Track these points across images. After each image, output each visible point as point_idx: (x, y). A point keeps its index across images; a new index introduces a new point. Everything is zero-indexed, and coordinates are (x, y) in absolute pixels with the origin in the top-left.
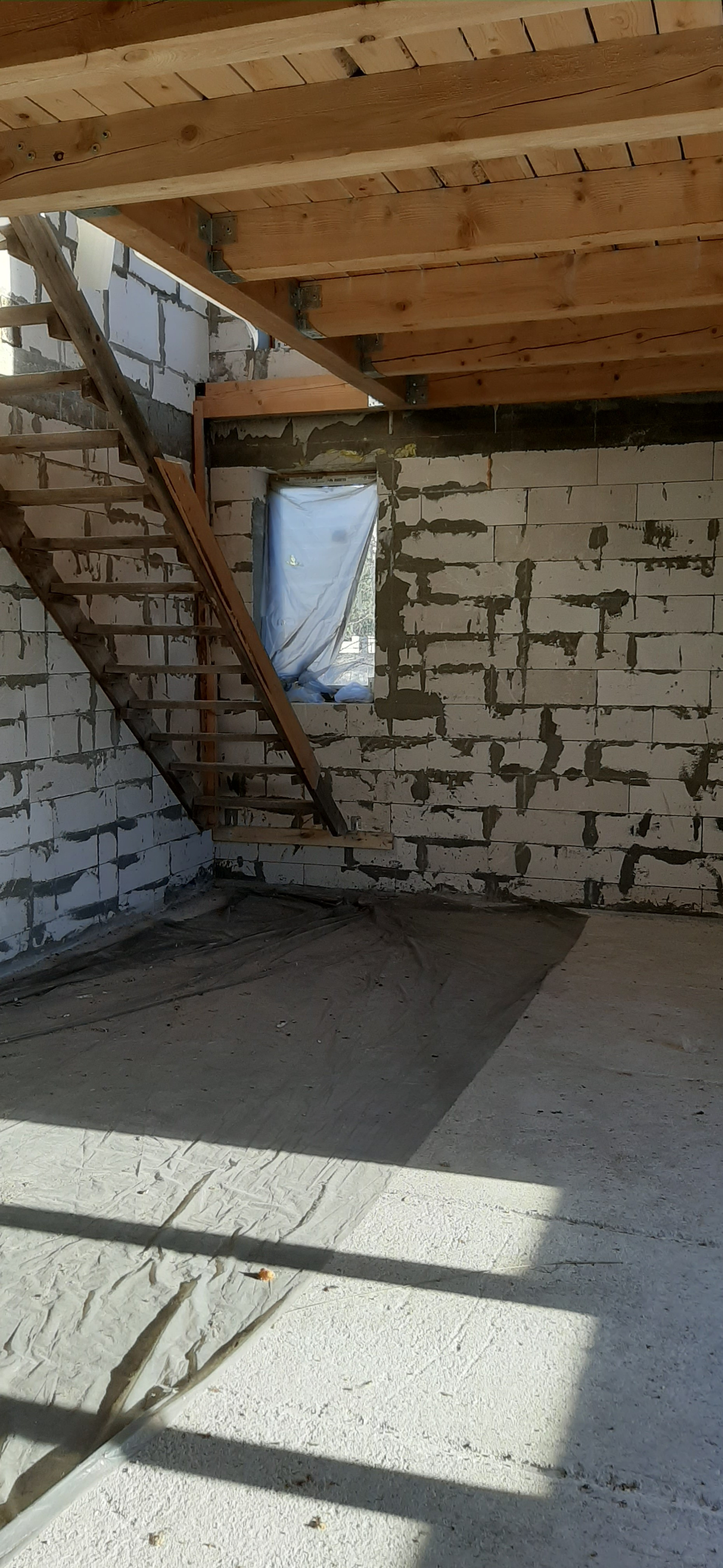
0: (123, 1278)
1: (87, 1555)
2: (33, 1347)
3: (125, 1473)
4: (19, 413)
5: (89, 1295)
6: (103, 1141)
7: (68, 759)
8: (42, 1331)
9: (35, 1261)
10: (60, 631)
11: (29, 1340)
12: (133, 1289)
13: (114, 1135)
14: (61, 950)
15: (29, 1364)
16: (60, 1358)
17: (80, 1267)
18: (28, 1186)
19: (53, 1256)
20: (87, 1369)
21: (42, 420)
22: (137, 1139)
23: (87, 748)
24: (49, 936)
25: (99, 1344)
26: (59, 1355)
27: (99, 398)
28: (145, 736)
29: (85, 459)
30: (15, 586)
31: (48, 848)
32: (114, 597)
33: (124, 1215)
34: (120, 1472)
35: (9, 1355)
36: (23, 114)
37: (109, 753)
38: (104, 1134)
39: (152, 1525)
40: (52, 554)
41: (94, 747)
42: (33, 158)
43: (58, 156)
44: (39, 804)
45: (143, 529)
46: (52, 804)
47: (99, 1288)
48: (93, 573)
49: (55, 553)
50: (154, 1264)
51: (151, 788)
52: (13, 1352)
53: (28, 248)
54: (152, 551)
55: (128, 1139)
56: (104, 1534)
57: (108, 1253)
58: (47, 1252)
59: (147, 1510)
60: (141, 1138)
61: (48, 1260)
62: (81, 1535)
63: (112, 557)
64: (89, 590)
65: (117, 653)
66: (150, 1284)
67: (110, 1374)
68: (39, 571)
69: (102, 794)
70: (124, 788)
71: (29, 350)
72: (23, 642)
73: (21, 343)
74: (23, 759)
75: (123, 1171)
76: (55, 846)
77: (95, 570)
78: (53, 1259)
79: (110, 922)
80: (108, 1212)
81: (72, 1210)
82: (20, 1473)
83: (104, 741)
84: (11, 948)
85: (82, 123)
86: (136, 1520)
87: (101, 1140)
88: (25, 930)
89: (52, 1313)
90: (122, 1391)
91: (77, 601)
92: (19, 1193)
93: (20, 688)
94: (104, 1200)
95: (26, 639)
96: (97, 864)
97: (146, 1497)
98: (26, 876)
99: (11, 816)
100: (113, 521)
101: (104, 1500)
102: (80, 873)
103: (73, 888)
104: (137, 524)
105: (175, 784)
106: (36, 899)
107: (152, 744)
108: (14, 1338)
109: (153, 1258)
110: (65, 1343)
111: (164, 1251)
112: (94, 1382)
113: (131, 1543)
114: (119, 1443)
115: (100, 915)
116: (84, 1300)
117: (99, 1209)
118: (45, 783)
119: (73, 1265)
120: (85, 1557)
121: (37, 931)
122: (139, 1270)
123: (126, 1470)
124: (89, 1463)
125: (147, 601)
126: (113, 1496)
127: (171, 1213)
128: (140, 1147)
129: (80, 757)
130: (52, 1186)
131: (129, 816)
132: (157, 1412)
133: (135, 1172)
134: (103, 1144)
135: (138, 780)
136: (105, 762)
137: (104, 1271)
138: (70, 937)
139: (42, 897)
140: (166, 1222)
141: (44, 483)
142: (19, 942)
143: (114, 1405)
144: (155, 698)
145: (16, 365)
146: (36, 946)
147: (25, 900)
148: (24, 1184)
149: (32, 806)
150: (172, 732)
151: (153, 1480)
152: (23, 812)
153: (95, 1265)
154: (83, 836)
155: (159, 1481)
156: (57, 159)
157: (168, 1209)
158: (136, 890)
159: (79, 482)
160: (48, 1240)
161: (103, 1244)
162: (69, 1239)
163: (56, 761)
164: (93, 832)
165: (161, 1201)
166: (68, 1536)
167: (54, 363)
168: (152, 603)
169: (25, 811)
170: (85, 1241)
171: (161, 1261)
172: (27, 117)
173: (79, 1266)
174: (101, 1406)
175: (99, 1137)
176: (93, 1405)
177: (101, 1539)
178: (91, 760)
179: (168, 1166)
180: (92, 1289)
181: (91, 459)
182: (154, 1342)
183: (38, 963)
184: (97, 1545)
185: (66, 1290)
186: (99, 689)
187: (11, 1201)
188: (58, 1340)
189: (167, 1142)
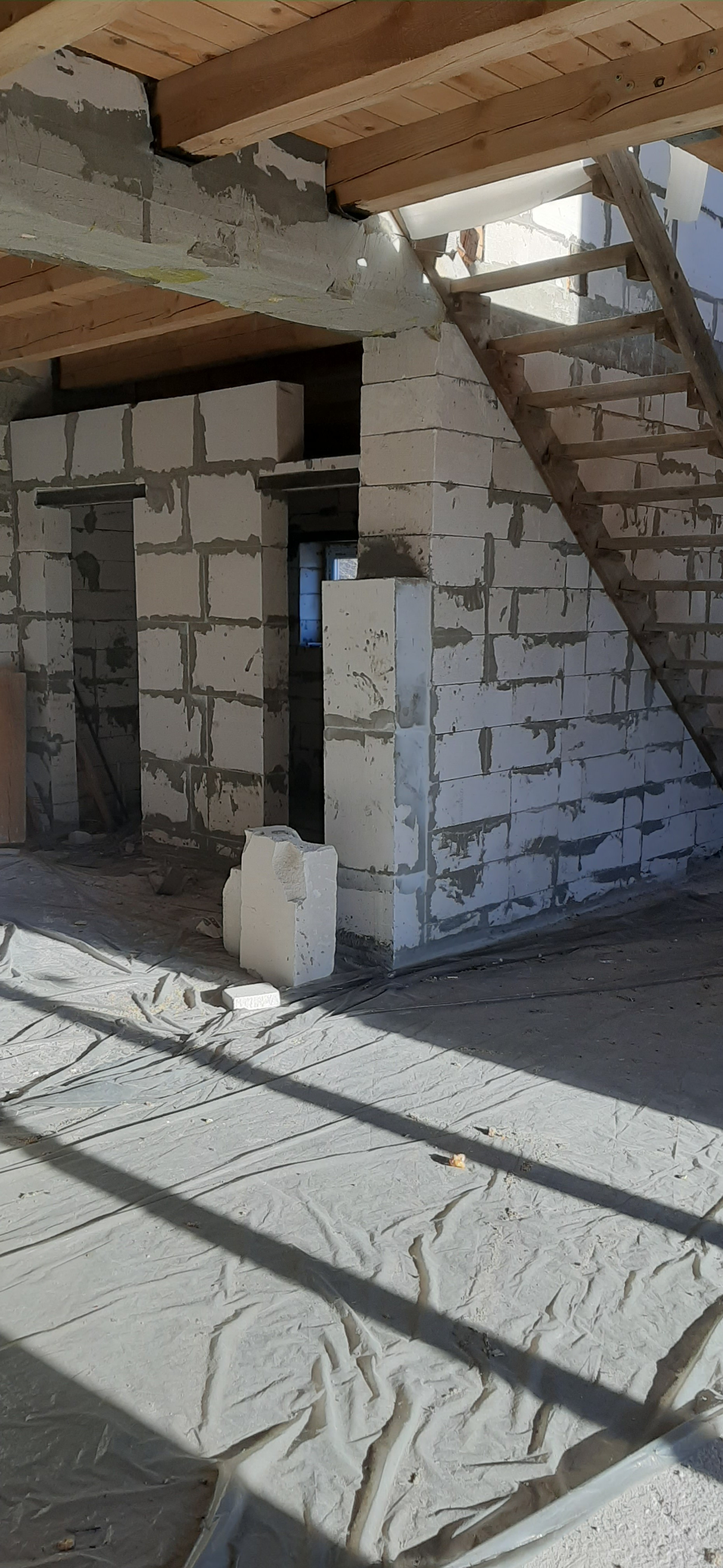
0: (664, 1264)
1: (638, 1554)
2: (575, 1317)
3: (676, 1476)
4: (580, 364)
5: (630, 1275)
6: (636, 1115)
7: (601, 719)
8: (583, 1301)
9: (573, 1227)
10: (602, 587)
11: (571, 1308)
12: (676, 1279)
13: (646, 1111)
14: (581, 912)
15: (571, 1333)
16: (603, 1335)
17: (619, 1244)
18: (561, 1147)
19: (590, 1225)
20: (631, 1353)
21: (602, 369)
22: (672, 1119)
23: (620, 708)
24: (571, 896)
25: (643, 1329)
26: (601, 1331)
27: (673, 340)
28: (680, 698)
29: (641, 408)
30: (563, 542)
31: (575, 808)
32: (659, 551)
33: (662, 1197)
34: (671, 1474)
35: (551, 1320)
36: (625, 42)
37: (641, 715)
38: (636, 1108)
39: (707, 1540)
40: (602, 509)
41: (627, 708)
42: (632, 87)
43: (658, 82)
44: (569, 763)
45: (694, 478)
46: (582, 764)
47: (640, 1269)
48: (640, 527)
49: (605, 507)
50: (697, 1256)
51: (681, 752)
52: (556, 1318)
53: (613, 186)
54: (702, 502)
55: (662, 1118)
56: (655, 1536)
57: (648, 1234)
58: (584, 1220)
59: (702, 1522)
60: (675, 1118)
61: (586, 1229)
62: (631, 1531)
63: (660, 510)
64: (635, 544)
65: (656, 610)
66: (693, 1277)
67: (656, 1364)
68: (587, 527)
69: (631, 756)
70: (654, 751)
71: (594, 298)
72: (567, 599)
73: (587, 291)
74: (559, 717)
75: (658, 1150)
76: (582, 807)
77: (642, 523)
78: (591, 1229)
79: (631, 888)
80: (645, 1191)
81: (607, 1182)
82: (567, 1448)
83: (638, 702)
84: (536, 905)
85: (686, 43)
86: (689, 1529)
87: (634, 1114)
88: (549, 888)
89: (593, 1285)
90: (670, 1386)
91: (622, 556)
92: (554, 1154)
93: (560, 646)
94: (640, 1178)
95: (570, 597)
96: (621, 827)
97: (700, 1507)
98: (553, 834)
99: (543, 774)
100: (664, 473)
101: (654, 1499)
102: (605, 835)
103: (597, 850)
104: (688, 474)
105: (707, 750)
106: (562, 858)
107: (686, 707)
108: (555, 1303)
109: (695, 1249)
110: (606, 1320)
111: (707, 1244)
112: (639, 1369)
113: (685, 1554)
114: (670, 1441)
115: (622, 880)
116: (625, 1280)
117: (635, 1186)
118: (577, 742)
119: (611, 1240)
120: (636, 1555)
121: (560, 890)
122: (681, 1259)
123: (678, 1473)
124: (640, 1456)
125: (691, 555)
126: (665, 1497)
127: (712, 1206)
128: (676, 1128)
129: (613, 718)
130: (586, 1153)
131: (657, 780)
132: (710, 1419)
133: (671, 1154)
134: (635, 1118)
135: (668, 743)
136: (636, 724)
137: (644, 1253)
138: (590, 899)
139: (567, 856)
140: (708, 1213)
141: (599, 434)
142: (543, 898)
143: (662, 1398)
144: (692, 658)
145: (581, 314)
146: (558, 904)
147: (551, 858)
148: (557, 1145)
149: (565, 766)
150: (706, 694)
151: (707, 1491)
152: (555, 771)
153: (635, 1245)
154: (609, 798)
155: (714, 1495)
156: (657, 86)
157: (709, 1200)
158: (660, 857)
159: (634, 431)
160: (585, 1208)
161: (641, 1224)
162: (605, 1212)
163: (588, 721)
164: (620, 795)
165: (700, 1190)
166: (618, 1528)
167: (617, 310)
168: (697, 557)
169: (557, 769)
170: (622, 1217)
171: (705, 1254)
172: (629, 44)
173: (617, 1242)
174: (648, 1396)
175: (632, 1110)
176: (640, 1392)
177: (652, 1540)
178: (623, 721)
179: (707, 1153)
180: (632, 1269)
181: (647, 407)
182: (702, 1341)
183: (559, 922)
184: (648, 1546)
185: (606, 1264)
186: (636, 648)
187: (546, 1160)
188: (601, 1315)
189: (703, 1127)
